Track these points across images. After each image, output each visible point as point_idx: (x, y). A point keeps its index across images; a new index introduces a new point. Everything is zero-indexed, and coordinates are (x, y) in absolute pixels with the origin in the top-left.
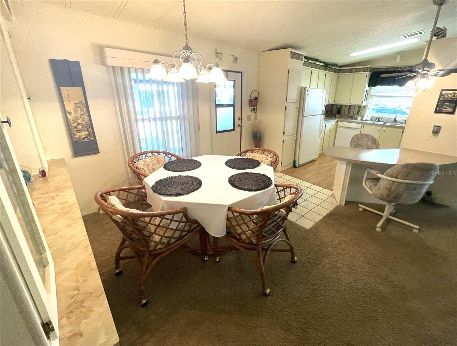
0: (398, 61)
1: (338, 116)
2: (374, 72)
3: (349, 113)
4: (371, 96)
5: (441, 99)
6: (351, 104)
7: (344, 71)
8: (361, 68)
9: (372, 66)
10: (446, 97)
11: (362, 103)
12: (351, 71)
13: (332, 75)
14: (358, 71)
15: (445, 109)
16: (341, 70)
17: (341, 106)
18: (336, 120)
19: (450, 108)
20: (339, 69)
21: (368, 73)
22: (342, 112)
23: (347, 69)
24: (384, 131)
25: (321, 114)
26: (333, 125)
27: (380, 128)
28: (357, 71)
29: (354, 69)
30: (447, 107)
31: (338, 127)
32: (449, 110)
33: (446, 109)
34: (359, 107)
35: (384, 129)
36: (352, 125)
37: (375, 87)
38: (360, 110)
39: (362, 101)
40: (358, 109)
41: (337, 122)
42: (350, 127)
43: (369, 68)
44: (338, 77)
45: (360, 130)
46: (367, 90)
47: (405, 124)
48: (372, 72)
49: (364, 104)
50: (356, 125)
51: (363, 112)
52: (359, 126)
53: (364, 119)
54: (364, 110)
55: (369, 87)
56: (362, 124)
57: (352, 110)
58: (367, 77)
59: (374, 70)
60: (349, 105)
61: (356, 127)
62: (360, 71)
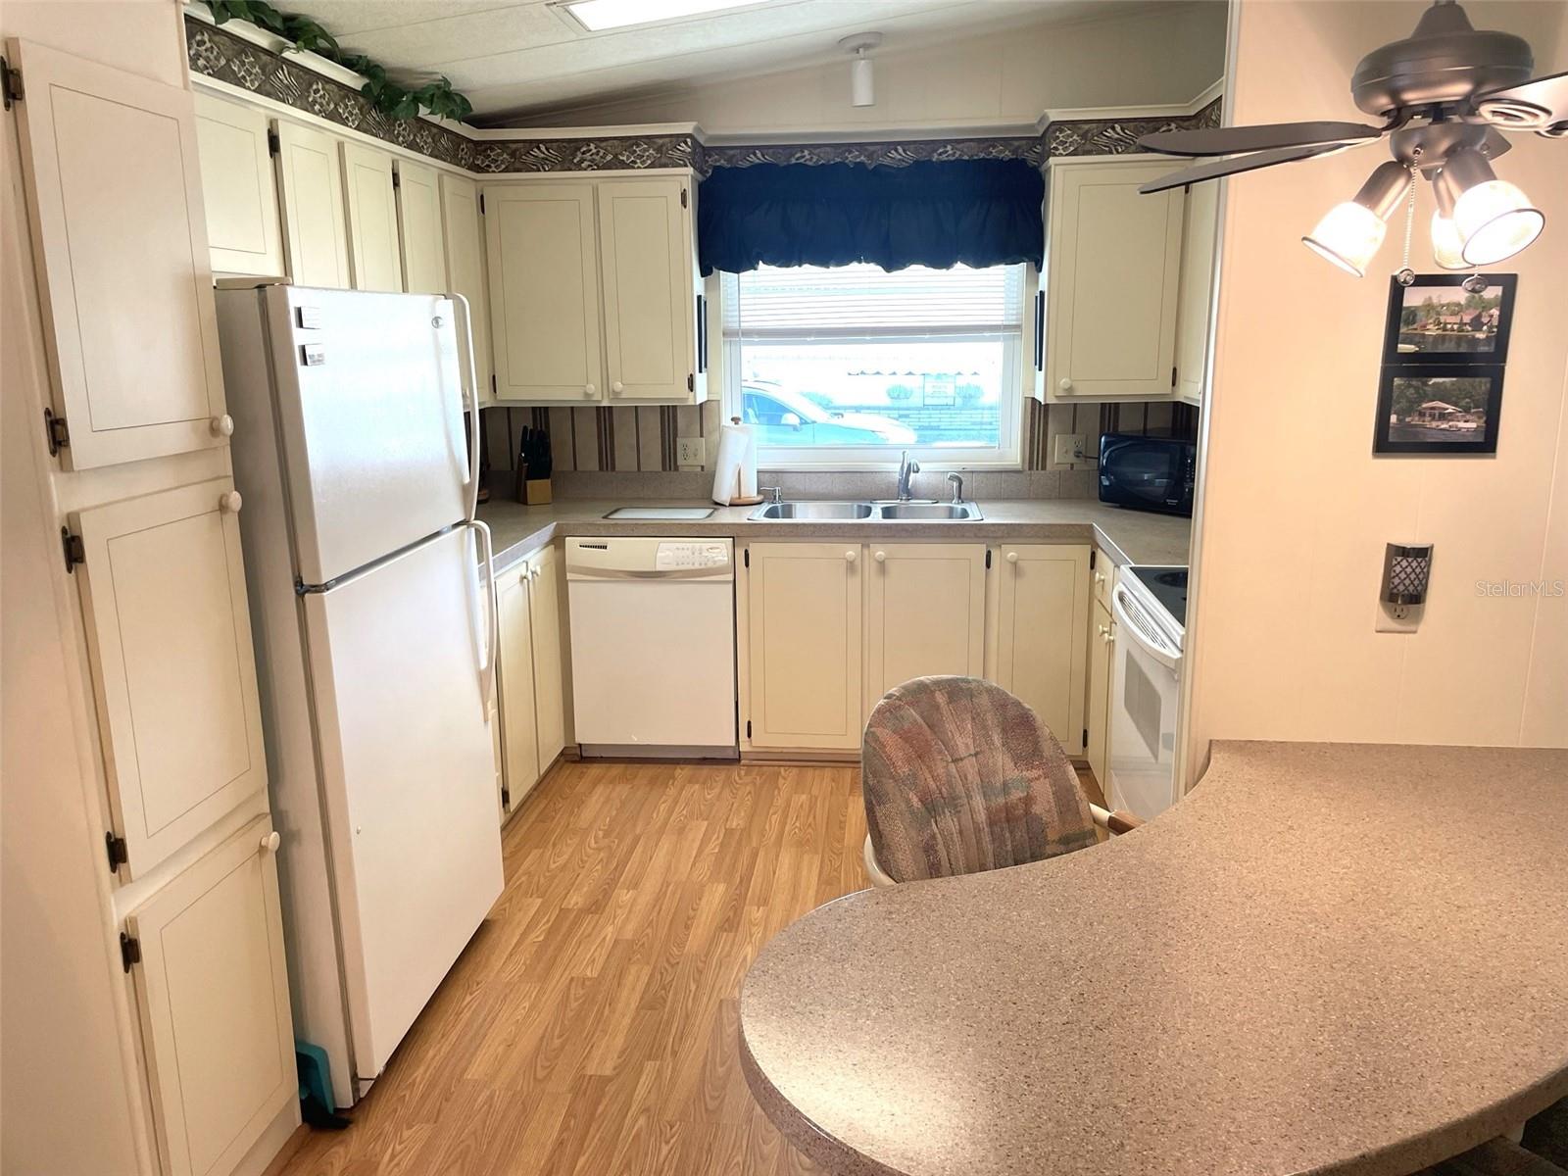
0: (863, 94)
1: (537, 488)
2: (716, 169)
3: (607, 458)
4: (724, 334)
5: (1403, 348)
6: (616, 395)
7: (519, 158)
8: (636, 140)
9: (697, 129)
10: (1432, 331)
11: (691, 388)
12: (568, 155)
13: (440, 177)
14: (617, 156)
15: (1434, 424)
16: (491, 145)
17: (541, 413)
18: (547, 532)
19: (1467, 410)
20: (477, 143)
21: (685, 177)
22: (560, 459)
23: (537, 143)
24: (882, 567)
25: (461, 518)
26: (539, 571)
27: (851, 551)
28: (609, 157)
29: (588, 141)
30: (1450, 409)
31: (569, 576)
32: (1461, 424)
33: (1443, 417)
34: (668, 414)
35: (880, 551)
36: (668, 553)
37: (741, 274)
38: (675, 436)
39: (691, 375)
40: (663, 431)
41: (557, 542)
42: (659, 568)
43: (686, 143)
44: (482, 197)
45: (732, 579)
46: (699, 297)
47: (960, 498)
48: (707, 172)
49: (701, 396)
50: (697, 545)
51: (697, 450)
52: (719, 551)
53: (724, 491)
54: (702, 436)
55: (702, 276)
56: (733, 537)
57: (624, 440)
58: (684, 203)
59: (716, 161)
60: (605, 403)
61: (697, 566)
62: (634, 162)
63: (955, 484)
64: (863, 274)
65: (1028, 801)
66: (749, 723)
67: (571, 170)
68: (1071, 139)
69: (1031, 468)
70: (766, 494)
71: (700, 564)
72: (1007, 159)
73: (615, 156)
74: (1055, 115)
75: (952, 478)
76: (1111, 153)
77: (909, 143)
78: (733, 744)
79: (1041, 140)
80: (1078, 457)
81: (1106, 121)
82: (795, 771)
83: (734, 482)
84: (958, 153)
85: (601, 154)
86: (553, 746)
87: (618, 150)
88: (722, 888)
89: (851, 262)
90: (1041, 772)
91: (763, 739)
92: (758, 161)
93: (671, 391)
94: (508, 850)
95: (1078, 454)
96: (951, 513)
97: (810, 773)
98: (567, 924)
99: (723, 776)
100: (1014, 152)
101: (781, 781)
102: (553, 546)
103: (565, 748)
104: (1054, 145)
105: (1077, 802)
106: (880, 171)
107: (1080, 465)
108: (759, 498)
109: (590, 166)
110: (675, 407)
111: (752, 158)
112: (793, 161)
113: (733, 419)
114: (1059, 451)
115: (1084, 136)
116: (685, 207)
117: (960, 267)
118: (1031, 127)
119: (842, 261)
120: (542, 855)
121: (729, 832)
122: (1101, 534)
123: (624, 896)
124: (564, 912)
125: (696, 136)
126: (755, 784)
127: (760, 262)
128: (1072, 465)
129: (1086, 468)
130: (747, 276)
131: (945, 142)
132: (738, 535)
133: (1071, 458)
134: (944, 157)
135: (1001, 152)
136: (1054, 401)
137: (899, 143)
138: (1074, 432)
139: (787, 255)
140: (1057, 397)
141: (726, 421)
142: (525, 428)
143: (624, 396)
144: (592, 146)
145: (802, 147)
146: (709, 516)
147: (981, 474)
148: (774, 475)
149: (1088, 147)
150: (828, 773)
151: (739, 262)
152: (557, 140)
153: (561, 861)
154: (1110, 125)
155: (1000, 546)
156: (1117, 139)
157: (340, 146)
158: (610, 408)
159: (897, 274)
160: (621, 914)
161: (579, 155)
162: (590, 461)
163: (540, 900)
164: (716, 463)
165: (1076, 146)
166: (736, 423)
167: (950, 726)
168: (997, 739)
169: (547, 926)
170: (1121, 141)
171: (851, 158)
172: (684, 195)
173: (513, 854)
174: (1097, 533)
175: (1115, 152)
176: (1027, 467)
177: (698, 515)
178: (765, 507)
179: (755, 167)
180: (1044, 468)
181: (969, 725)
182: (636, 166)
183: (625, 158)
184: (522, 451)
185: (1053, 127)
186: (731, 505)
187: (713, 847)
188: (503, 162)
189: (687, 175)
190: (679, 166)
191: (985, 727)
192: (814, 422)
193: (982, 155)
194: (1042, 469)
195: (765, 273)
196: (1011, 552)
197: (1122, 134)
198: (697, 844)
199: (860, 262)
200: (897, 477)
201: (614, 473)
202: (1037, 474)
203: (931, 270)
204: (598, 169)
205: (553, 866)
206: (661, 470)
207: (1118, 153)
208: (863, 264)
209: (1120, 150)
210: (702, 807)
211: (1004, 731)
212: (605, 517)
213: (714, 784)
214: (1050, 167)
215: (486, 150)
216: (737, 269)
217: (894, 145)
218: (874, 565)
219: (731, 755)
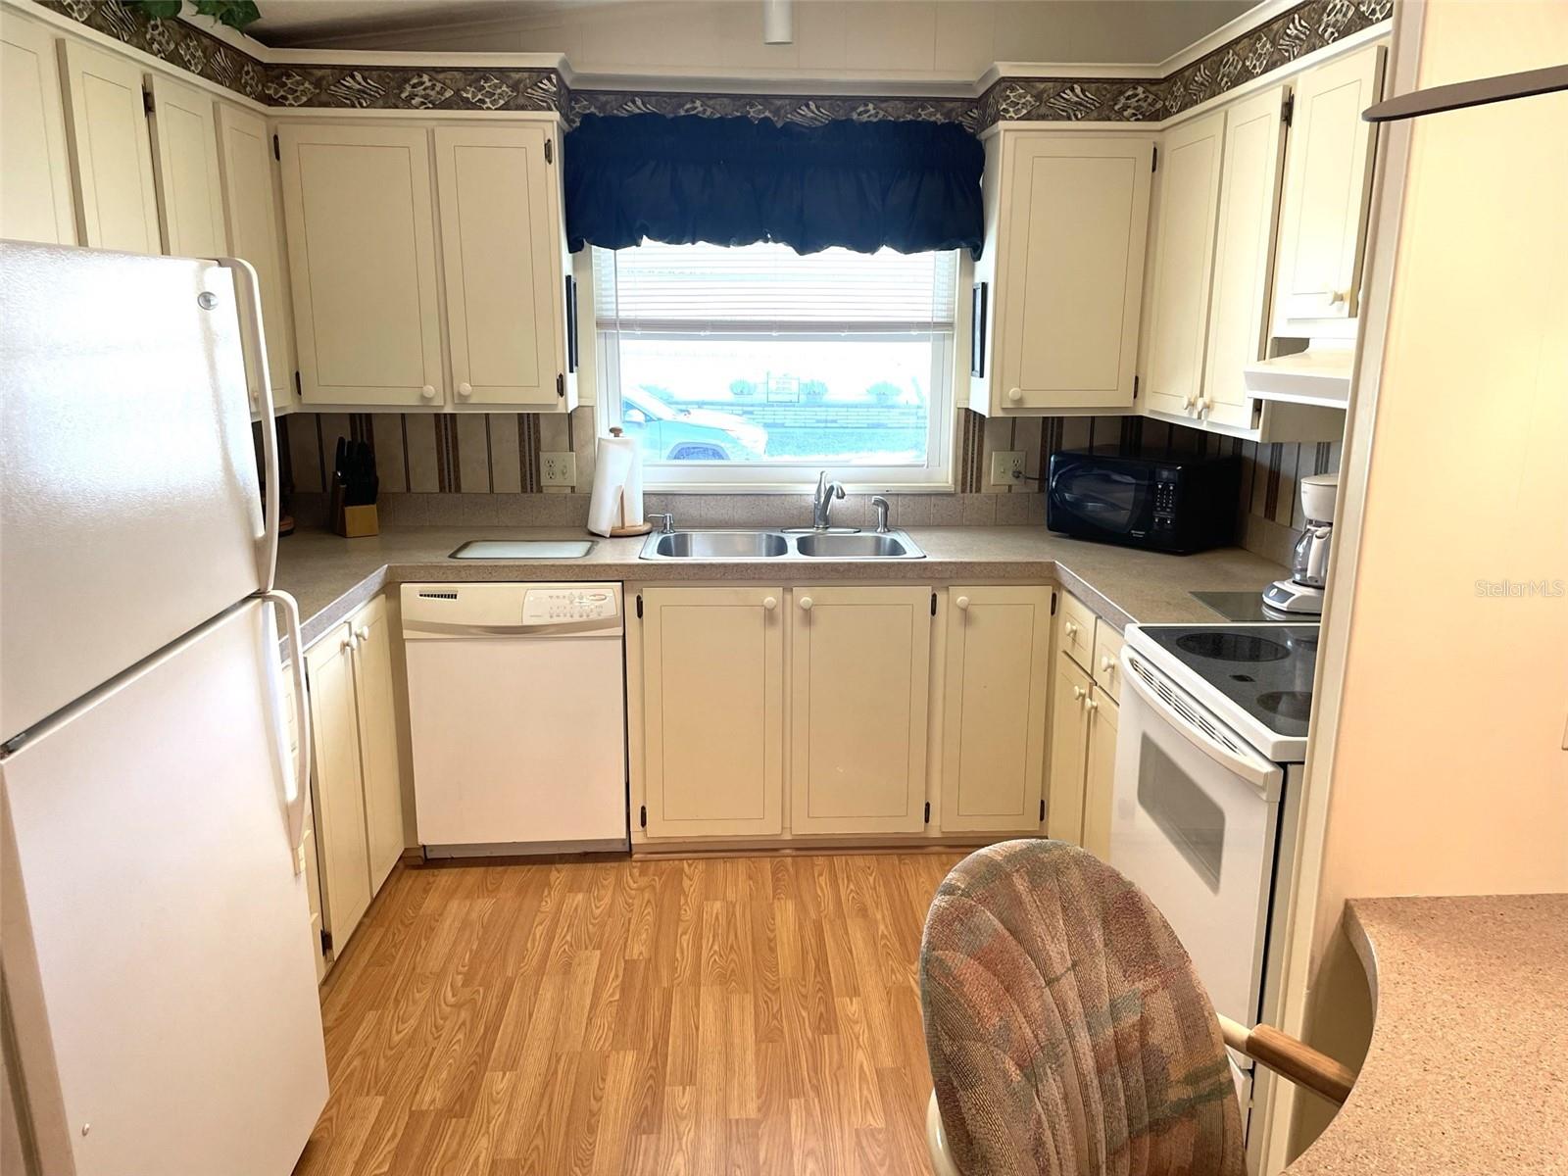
0: (778, 28)
1: (358, 516)
2: (587, 118)
3: (449, 478)
4: (597, 325)
6: (463, 399)
7: (327, 89)
8: (484, 73)
9: (565, 63)
11: (561, 390)
13: (215, 106)
14: (459, 92)
16: (287, 69)
17: (362, 422)
20: (268, 66)
21: (547, 125)
22: (389, 477)
23: (349, 70)
24: (808, 615)
26: (366, 632)
27: (770, 597)
28: (449, 94)
29: (420, 71)
31: (407, 634)
34: (528, 425)
35: (805, 597)
36: (538, 602)
37: (618, 251)
38: (538, 449)
39: (561, 376)
40: (521, 441)
41: (390, 589)
42: (526, 622)
43: (550, 80)
44: (276, 138)
45: (622, 634)
46: (568, 278)
47: (885, 526)
48: (574, 122)
49: (572, 401)
50: (576, 593)
51: (565, 467)
52: (601, 600)
53: (604, 518)
54: (571, 450)
55: (570, 252)
56: (622, 581)
57: (471, 452)
58: (548, 157)
59: (585, 108)
60: (448, 410)
61: (576, 619)
62: (482, 101)
63: (880, 510)
64: (770, 256)
65: (1144, 1025)
66: (643, 808)
67: (397, 107)
68: (1023, 100)
69: (963, 491)
70: (655, 523)
71: (581, 616)
72: (939, 123)
73: (457, 92)
74: (1006, 70)
75: (877, 503)
76: (1069, 119)
77: (823, 98)
78: (624, 835)
79: (980, 102)
80: (1018, 477)
81: (1064, 80)
82: (701, 865)
83: (616, 508)
84: (881, 114)
85: (438, 89)
86: (389, 848)
87: (461, 85)
88: (630, 1057)
89: (757, 240)
90: (1157, 981)
91: (660, 828)
92: (638, 111)
93: (536, 396)
94: (332, 1017)
95: (1017, 475)
96: (878, 547)
97: (720, 866)
98: (422, 1137)
99: (611, 880)
100: (947, 115)
101: (686, 883)
102: (383, 596)
103: (405, 849)
104: (1004, 106)
105: (1206, 1019)
106: (789, 129)
107: (1018, 486)
108: (646, 528)
109: (423, 103)
110: (536, 415)
111: (630, 107)
112: (682, 113)
113: (612, 430)
114: (996, 471)
115: (1038, 97)
116: (550, 162)
117: (886, 252)
118: (968, 86)
119: (746, 239)
120: (380, 1022)
121: (630, 966)
122: (1067, 572)
123: (498, 1082)
124: (416, 1117)
125: (561, 71)
126: (654, 888)
127: (644, 237)
128: (1010, 486)
129: (1025, 490)
130: (626, 254)
131: (866, 100)
132: (628, 577)
133: (1009, 479)
134: (865, 118)
135: (931, 114)
136: (999, 414)
137: (811, 98)
138: (1012, 449)
139: (676, 231)
140: (1003, 409)
141: (602, 431)
142: (341, 440)
143: (473, 400)
144: (426, 78)
145: (693, 97)
146: (588, 553)
147: (909, 497)
148: (662, 498)
149: (1043, 110)
150: (742, 866)
151: (620, 236)
152: (378, 68)
153: (407, 1028)
154: (1069, 85)
155: (947, 589)
156: (1076, 103)
157: (60, 46)
158: (453, 416)
159: (812, 257)
160: (498, 1112)
161: (408, 88)
162: (426, 478)
163: (380, 1100)
164: (591, 484)
165: (1029, 108)
166: (616, 435)
167: (1039, 929)
168: (1098, 935)
169: (393, 1145)
170: (1081, 104)
171: (755, 113)
172: (548, 146)
173: (339, 1021)
174: (1062, 573)
175: (1073, 118)
176: (959, 489)
177: (572, 551)
178: (655, 540)
179: (634, 117)
180: (978, 490)
181: (1061, 922)
182: (485, 106)
183: (469, 96)
184: (338, 469)
185: (1003, 84)
186: (612, 536)
187: (611, 991)
188: (304, 92)
189: (552, 121)
190: (539, 108)
191: (1081, 921)
192: (659, 419)
193: (909, 117)
194: (976, 492)
195: (650, 252)
196: (961, 596)
197: (1082, 96)
198: (589, 989)
199: (766, 241)
200: (812, 500)
201: (458, 495)
202: (971, 497)
203: (854, 254)
204: (435, 107)
205: (396, 1038)
206: (519, 490)
207: (1078, 119)
208: (770, 244)
209: (1079, 116)
210: (590, 927)
211: (1106, 923)
212: (453, 556)
213: (603, 892)
214: (998, 133)
215: (279, 77)
216: (614, 245)
217: (805, 100)
218: (798, 613)
219: (620, 848)
